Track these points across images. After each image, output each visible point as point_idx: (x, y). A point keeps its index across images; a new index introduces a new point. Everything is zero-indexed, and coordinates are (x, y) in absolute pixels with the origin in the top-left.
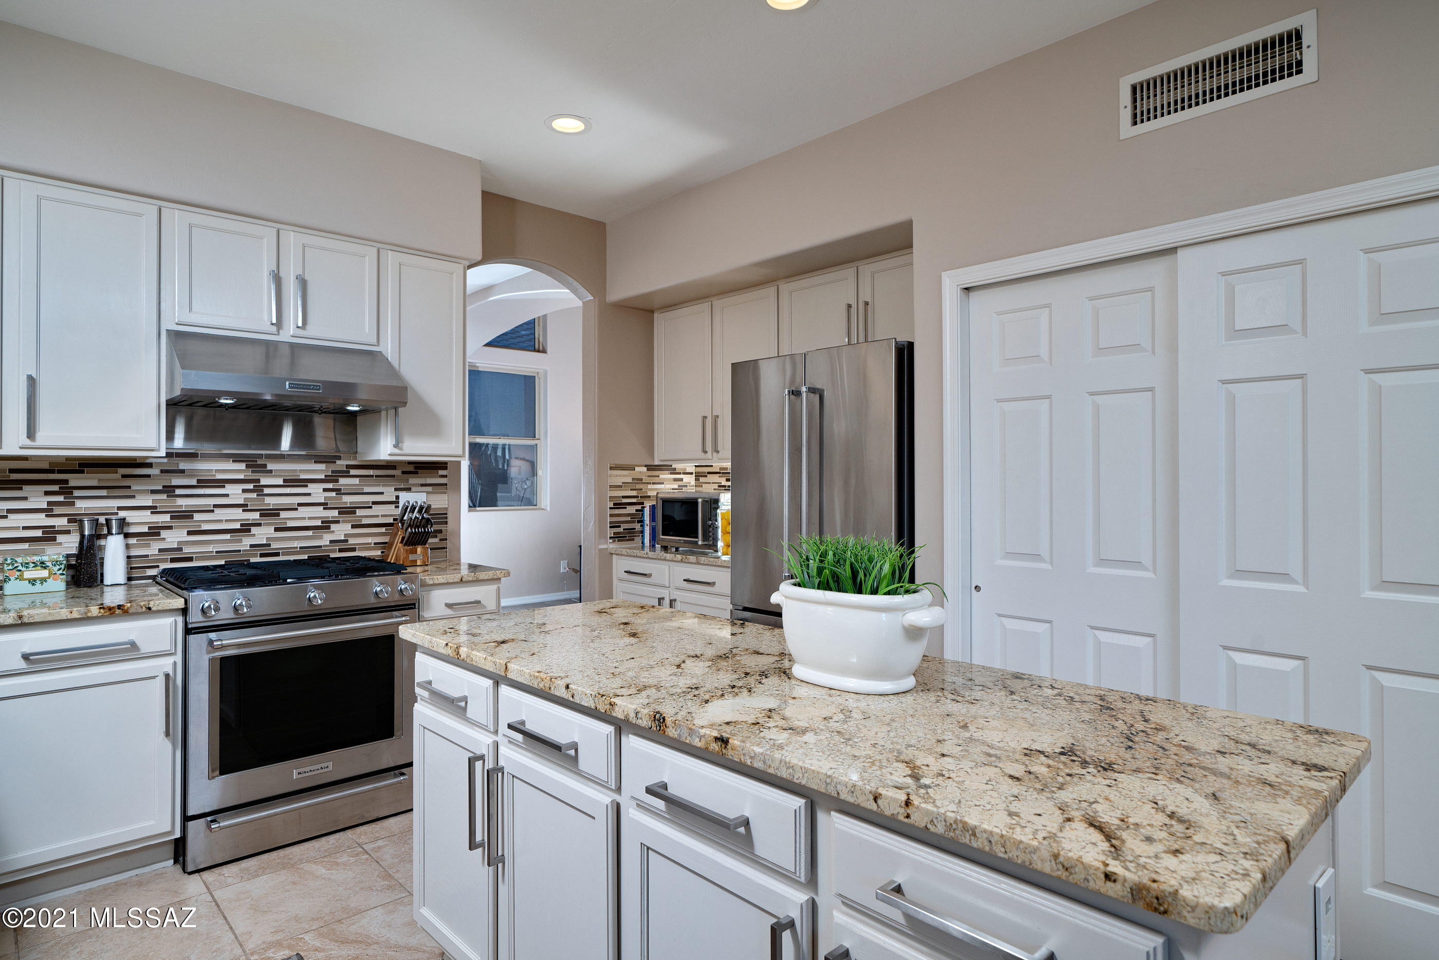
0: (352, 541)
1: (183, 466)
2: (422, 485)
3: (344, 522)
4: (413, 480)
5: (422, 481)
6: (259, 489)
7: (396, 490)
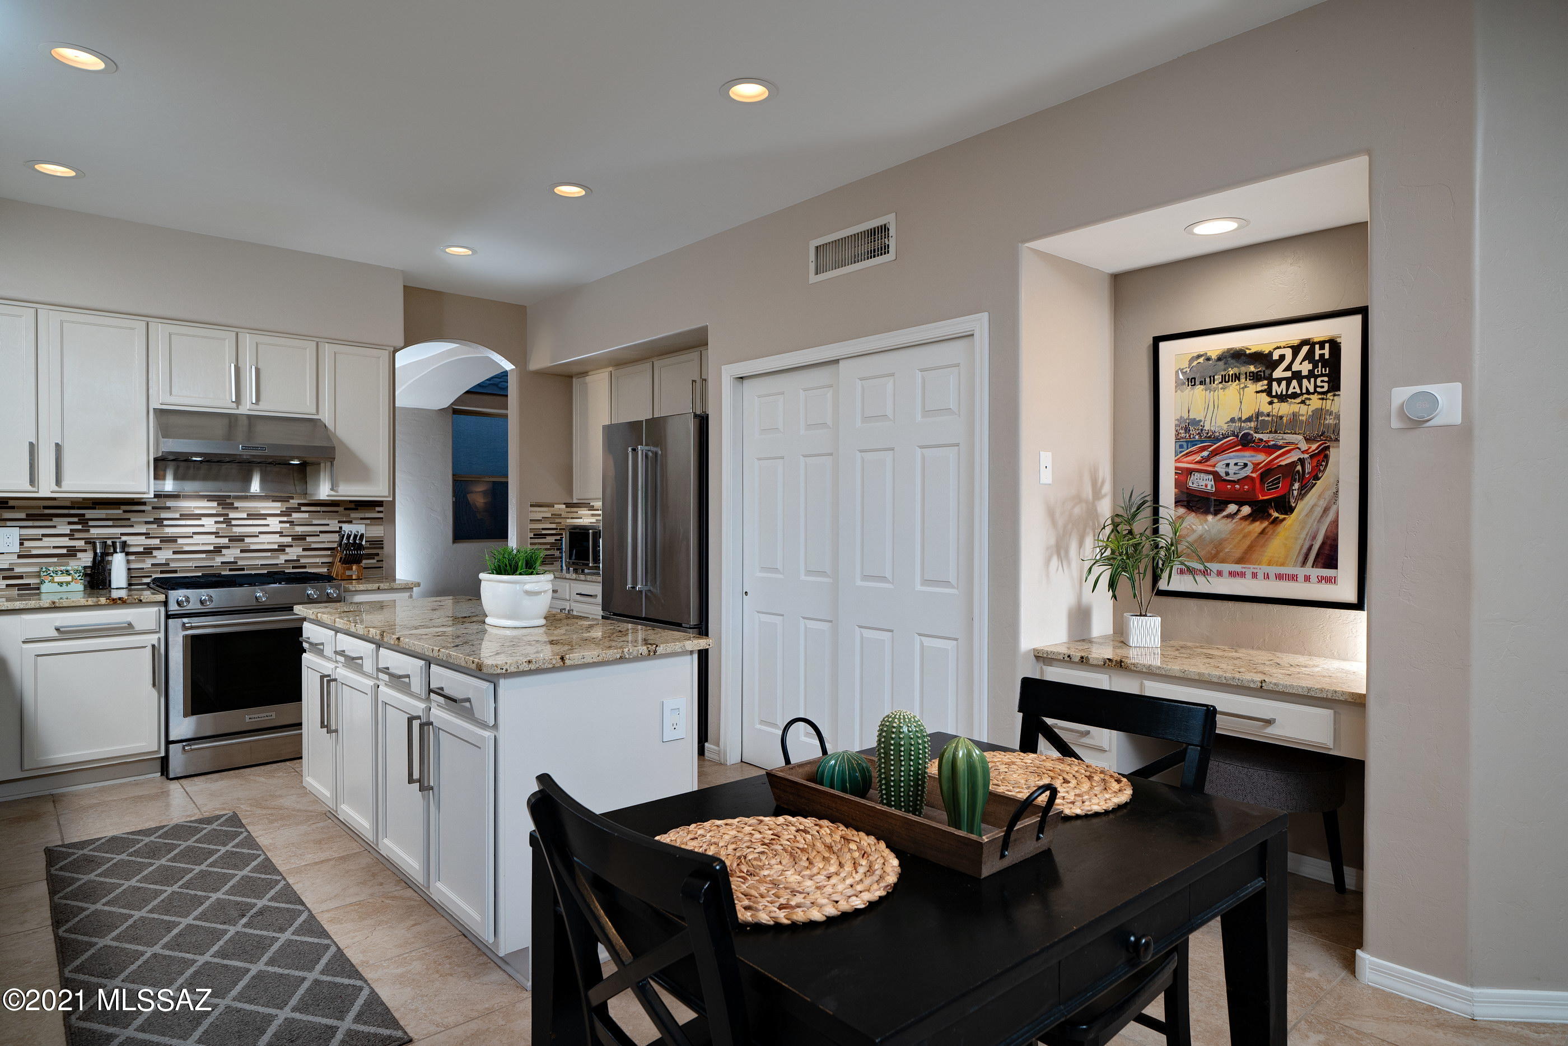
0: (303, 561)
1: (169, 504)
2: (362, 519)
3: (297, 546)
4: (354, 515)
5: (362, 515)
6: (228, 521)
7: (339, 522)
